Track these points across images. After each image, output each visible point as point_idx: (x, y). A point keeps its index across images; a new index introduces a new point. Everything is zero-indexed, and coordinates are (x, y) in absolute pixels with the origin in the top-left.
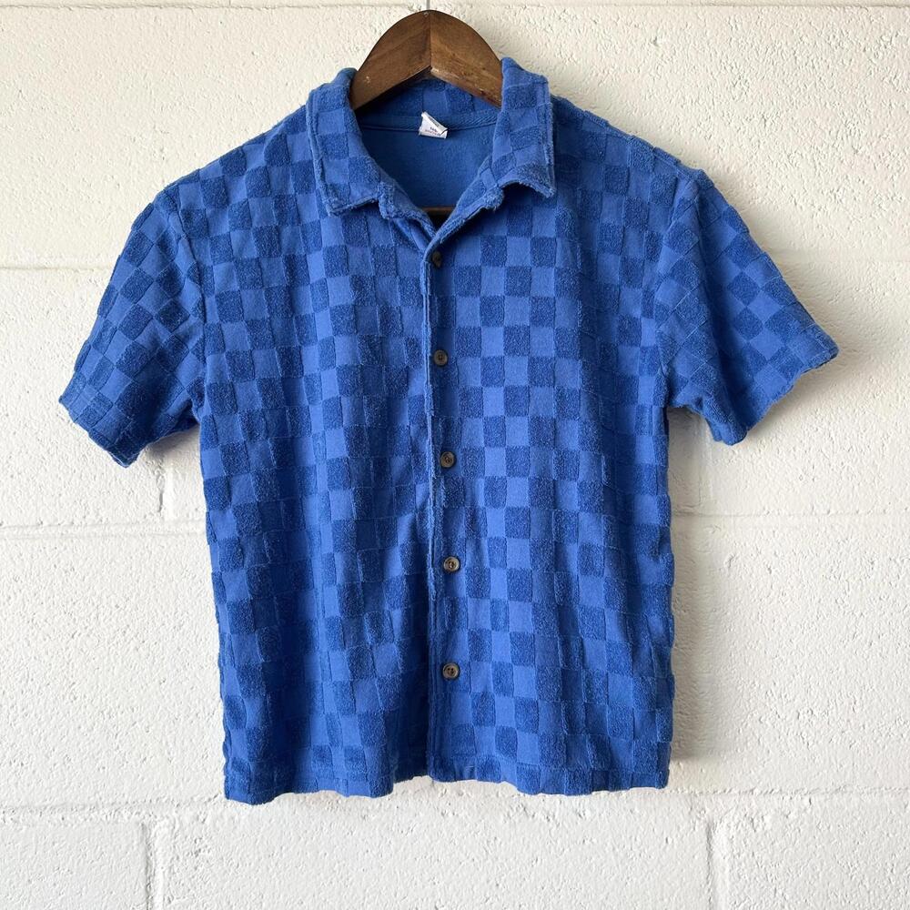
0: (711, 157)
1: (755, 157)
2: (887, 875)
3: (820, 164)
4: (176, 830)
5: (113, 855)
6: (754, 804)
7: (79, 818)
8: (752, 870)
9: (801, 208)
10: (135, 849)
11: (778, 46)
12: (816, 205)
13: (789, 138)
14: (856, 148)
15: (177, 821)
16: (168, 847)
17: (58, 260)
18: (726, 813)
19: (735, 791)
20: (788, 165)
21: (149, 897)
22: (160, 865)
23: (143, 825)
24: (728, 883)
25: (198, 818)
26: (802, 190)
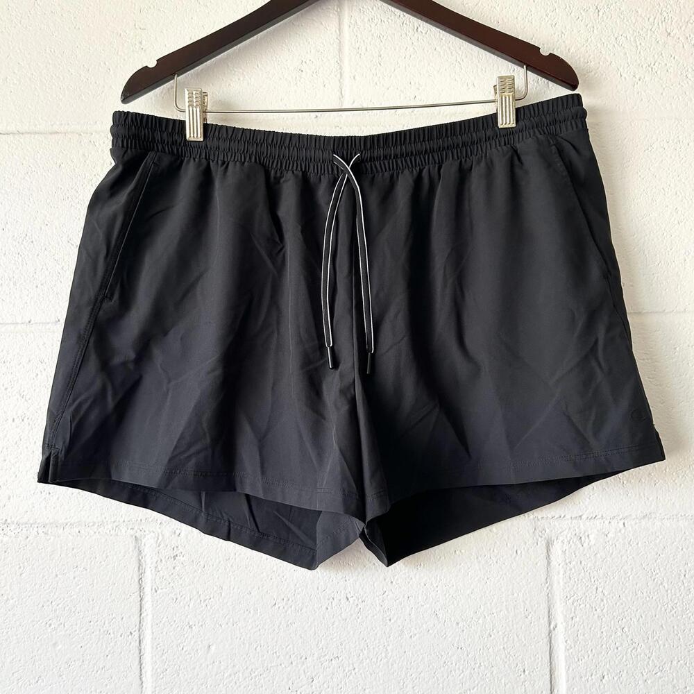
0: (556, 40)
1: (590, 40)
2: (681, 579)
3: (640, 44)
4: (159, 541)
5: (115, 558)
6: (582, 526)
7: (91, 531)
8: (580, 574)
9: (625, 78)
10: (131, 553)
12: (638, 77)
13: (616, 24)
14: (669, 31)
15: (160, 535)
16: (154, 553)
17: (66, 127)
18: (561, 533)
19: (568, 517)
20: (616, 45)
21: (141, 588)
22: (149, 566)
23: (136, 537)
24: (562, 584)
25: (175, 533)
26: (626, 65)
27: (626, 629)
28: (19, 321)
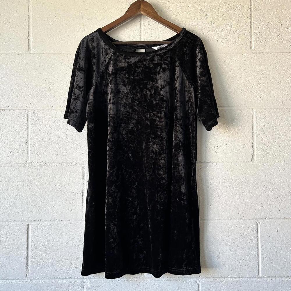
1: (209, 31)
3: (223, 33)
7: (69, 165)
9: (219, 42)
10: (81, 171)
11: (215, 7)
12: (222, 41)
13: (217, 27)
14: (231, 29)
16: (87, 171)
17: (64, 52)
20: (216, 33)
21: (83, 181)
22: (85, 175)
23: (82, 167)
26: (219, 38)
27: (217, 193)
28: (50, 106)
